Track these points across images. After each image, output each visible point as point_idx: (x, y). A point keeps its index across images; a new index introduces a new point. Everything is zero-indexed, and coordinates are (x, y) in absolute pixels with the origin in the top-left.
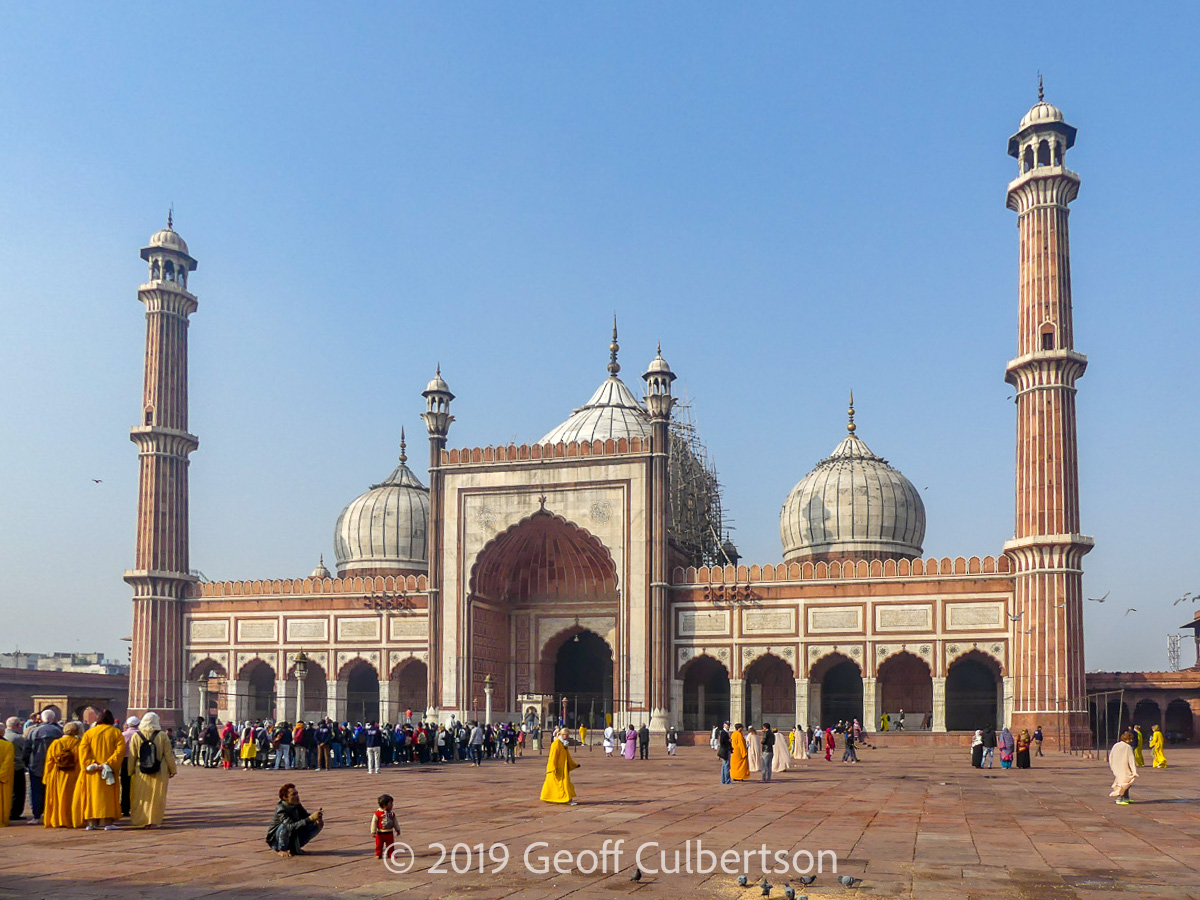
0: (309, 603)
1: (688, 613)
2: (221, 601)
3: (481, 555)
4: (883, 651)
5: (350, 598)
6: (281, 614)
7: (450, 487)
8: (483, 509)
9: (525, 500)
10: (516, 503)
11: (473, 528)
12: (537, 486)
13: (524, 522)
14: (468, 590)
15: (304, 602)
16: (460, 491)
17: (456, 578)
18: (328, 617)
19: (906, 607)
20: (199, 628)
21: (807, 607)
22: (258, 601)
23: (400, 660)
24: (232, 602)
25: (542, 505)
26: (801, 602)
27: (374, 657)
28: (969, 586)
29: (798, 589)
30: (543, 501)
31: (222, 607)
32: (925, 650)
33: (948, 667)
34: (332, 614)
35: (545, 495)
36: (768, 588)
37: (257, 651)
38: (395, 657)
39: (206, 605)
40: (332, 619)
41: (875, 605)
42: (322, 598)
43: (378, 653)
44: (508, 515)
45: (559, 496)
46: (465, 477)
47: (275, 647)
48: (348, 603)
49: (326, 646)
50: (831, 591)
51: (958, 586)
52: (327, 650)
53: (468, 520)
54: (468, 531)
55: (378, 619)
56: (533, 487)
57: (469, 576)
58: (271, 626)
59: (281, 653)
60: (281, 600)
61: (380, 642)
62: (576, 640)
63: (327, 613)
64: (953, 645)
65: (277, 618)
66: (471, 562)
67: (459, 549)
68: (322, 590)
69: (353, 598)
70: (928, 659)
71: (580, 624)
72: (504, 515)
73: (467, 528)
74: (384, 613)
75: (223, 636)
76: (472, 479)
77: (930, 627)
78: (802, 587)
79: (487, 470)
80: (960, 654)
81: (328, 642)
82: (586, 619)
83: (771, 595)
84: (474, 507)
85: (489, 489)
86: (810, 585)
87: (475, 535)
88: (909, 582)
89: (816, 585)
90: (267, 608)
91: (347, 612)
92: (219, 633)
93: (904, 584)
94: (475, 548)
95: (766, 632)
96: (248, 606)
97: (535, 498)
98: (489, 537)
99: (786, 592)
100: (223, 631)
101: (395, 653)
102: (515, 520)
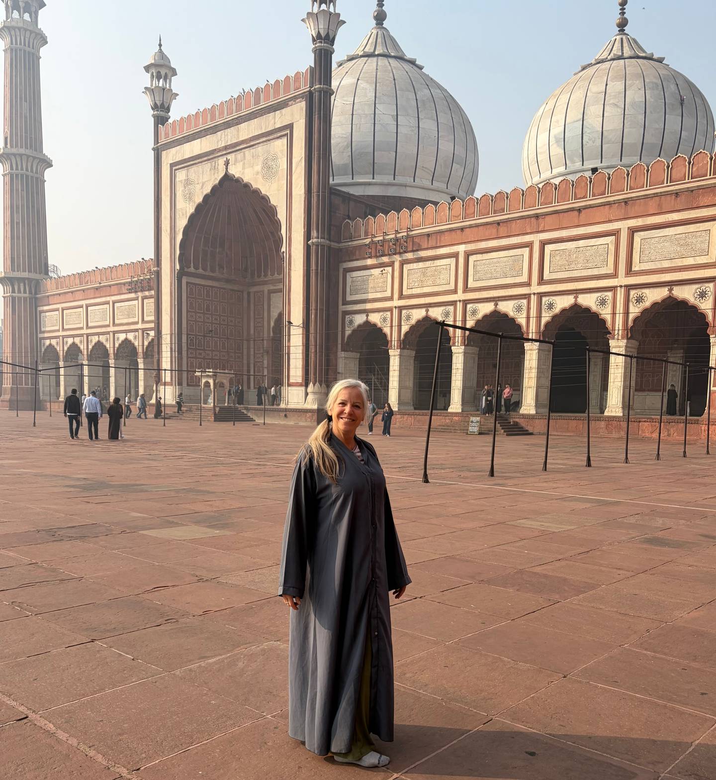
0: (98, 290)
1: (355, 274)
2: (55, 295)
4: (551, 306)
7: (165, 163)
8: (188, 182)
9: (214, 166)
10: (209, 170)
11: (181, 204)
12: (222, 149)
13: (214, 189)
14: (178, 267)
16: (172, 165)
17: (169, 256)
18: (109, 303)
19: (581, 243)
20: (45, 319)
21: (468, 255)
22: (72, 292)
23: (149, 340)
24: (60, 295)
25: (227, 168)
26: (461, 249)
27: (135, 337)
28: (669, 202)
29: (459, 232)
30: (227, 163)
31: (55, 299)
32: (603, 302)
33: (630, 324)
34: (111, 300)
35: (229, 157)
36: (428, 235)
37: (73, 336)
38: (147, 337)
40: (111, 304)
41: (543, 244)
42: (105, 286)
43: (137, 334)
44: (203, 185)
45: (239, 155)
46: (173, 151)
47: (82, 332)
48: (120, 289)
49: (108, 329)
50: (493, 231)
51: (652, 205)
52: (109, 333)
53: (177, 196)
54: (177, 207)
55: (137, 302)
56: (219, 150)
57: (178, 253)
58: (79, 314)
59: (85, 337)
60: (84, 291)
61: (137, 323)
63: (108, 299)
64: (639, 292)
65: (82, 306)
66: (179, 237)
67: (171, 226)
68: (105, 279)
69: (121, 284)
70: (605, 313)
72: (201, 185)
73: (177, 204)
74: (140, 295)
76: (179, 153)
77: (610, 270)
78: (462, 229)
79: (188, 139)
80: (647, 304)
81: (109, 326)
83: (432, 243)
84: (181, 181)
85: (191, 159)
86: (471, 227)
87: (181, 210)
88: (586, 207)
89: (477, 226)
90: (77, 298)
91: (119, 297)
93: (579, 210)
94: (182, 223)
95: (426, 290)
96: (68, 297)
97: (221, 161)
98: (191, 210)
99: (446, 238)
100: (56, 320)
101: (148, 333)
102: (208, 190)
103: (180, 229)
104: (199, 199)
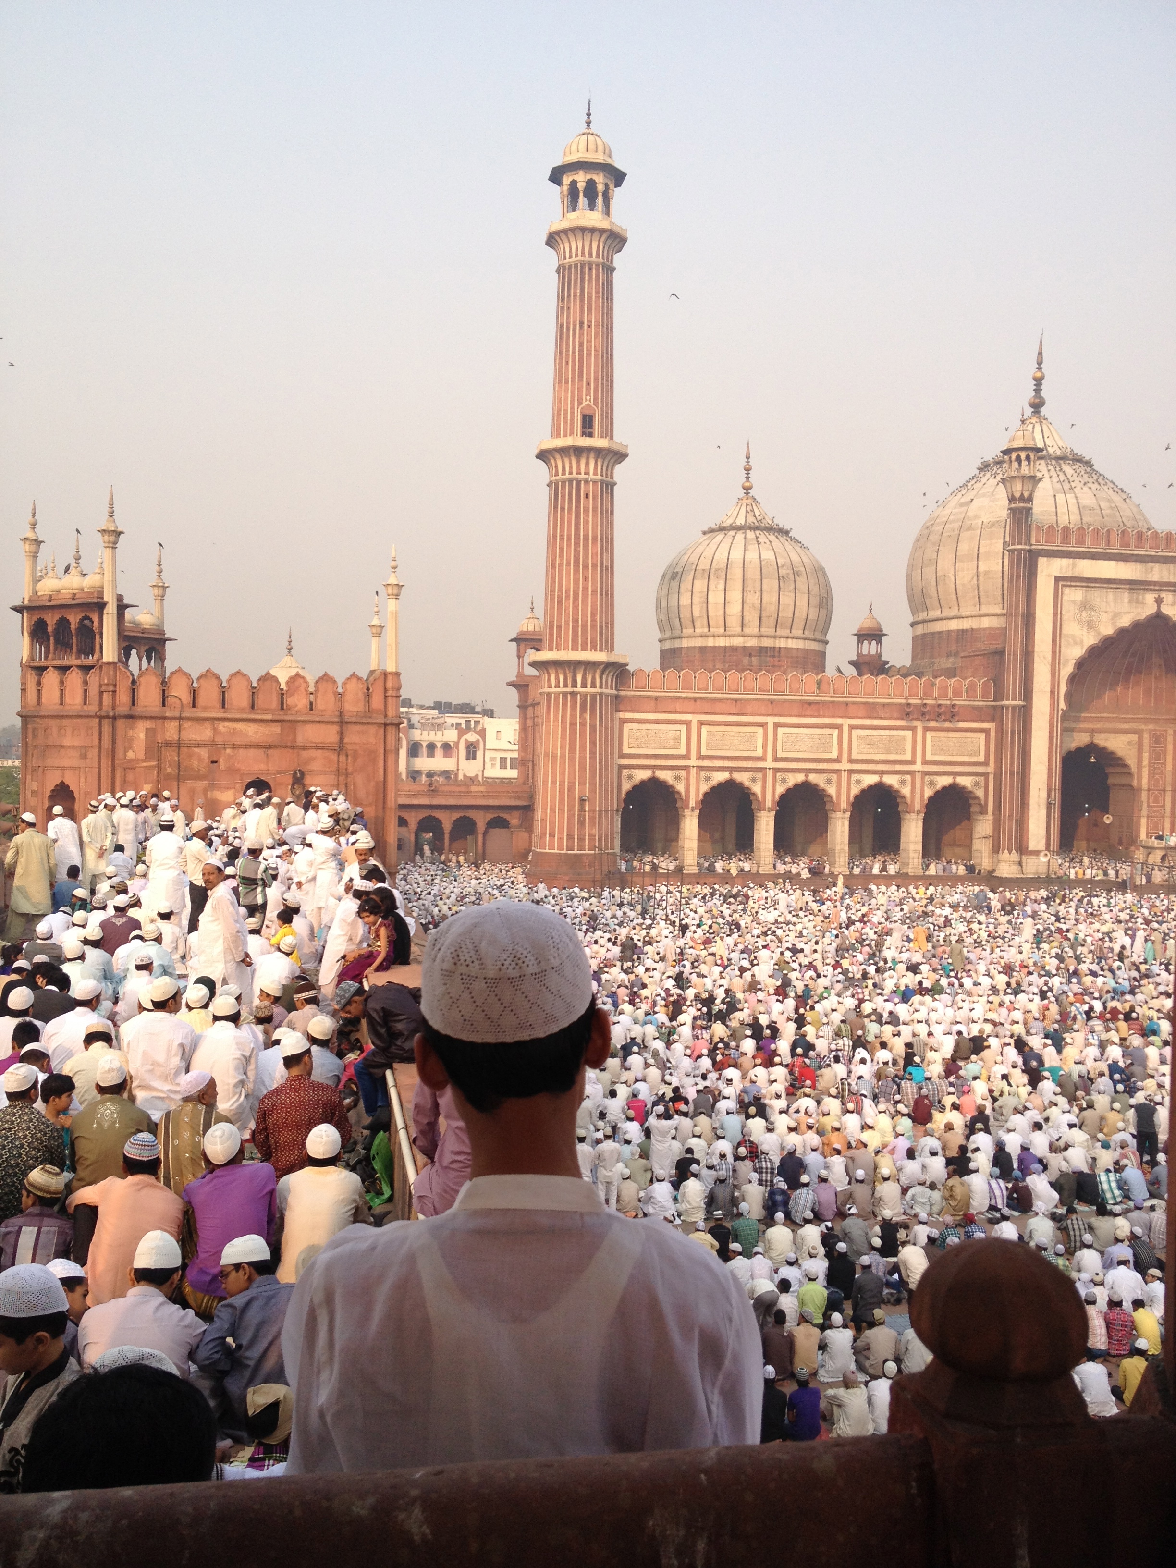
0: (813, 707)
2: (679, 698)
3: (1080, 664)
5: (873, 703)
6: (771, 720)
7: (1046, 574)
8: (1085, 606)
9: (1137, 599)
10: (1126, 601)
11: (1071, 628)
12: (1155, 583)
13: (1137, 625)
14: (1062, 705)
15: (806, 706)
16: (1058, 579)
17: (1049, 689)
18: (839, 727)
20: (638, 734)
22: (736, 700)
23: (939, 787)
24: (695, 700)
25: (1159, 607)
27: (903, 782)
30: (1159, 601)
31: (678, 706)
34: (846, 723)
35: (1163, 595)
37: (731, 770)
38: (932, 783)
39: (652, 703)
40: (846, 729)
42: (833, 702)
43: (908, 778)
44: (1116, 615)
46: (1065, 562)
47: (760, 764)
48: (871, 710)
49: (836, 766)
52: (837, 771)
53: (1065, 617)
54: (1064, 632)
55: (910, 732)
56: (1149, 583)
57: (1063, 688)
58: (753, 736)
59: (770, 774)
60: (772, 702)
61: (912, 762)
62: (1093, 760)
63: (839, 721)
65: (764, 725)
66: (1067, 669)
67: (1054, 652)
68: (832, 691)
69: (878, 704)
71: (1096, 741)
72: (1111, 615)
73: (1064, 627)
74: (919, 725)
75: (677, 746)
76: (1074, 566)
79: (1094, 556)
81: (838, 760)
82: (1103, 735)
84: (1074, 602)
85: (1096, 580)
87: (1073, 636)
90: (749, 711)
91: (867, 722)
92: (672, 742)
94: (1073, 653)
96: (719, 707)
97: (1150, 598)
98: (1090, 640)
100: (677, 739)
101: (932, 778)
102: (1125, 622)
103: (1067, 661)
104: (1108, 630)
